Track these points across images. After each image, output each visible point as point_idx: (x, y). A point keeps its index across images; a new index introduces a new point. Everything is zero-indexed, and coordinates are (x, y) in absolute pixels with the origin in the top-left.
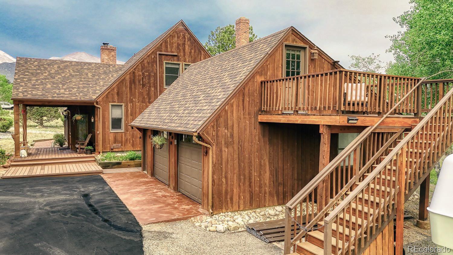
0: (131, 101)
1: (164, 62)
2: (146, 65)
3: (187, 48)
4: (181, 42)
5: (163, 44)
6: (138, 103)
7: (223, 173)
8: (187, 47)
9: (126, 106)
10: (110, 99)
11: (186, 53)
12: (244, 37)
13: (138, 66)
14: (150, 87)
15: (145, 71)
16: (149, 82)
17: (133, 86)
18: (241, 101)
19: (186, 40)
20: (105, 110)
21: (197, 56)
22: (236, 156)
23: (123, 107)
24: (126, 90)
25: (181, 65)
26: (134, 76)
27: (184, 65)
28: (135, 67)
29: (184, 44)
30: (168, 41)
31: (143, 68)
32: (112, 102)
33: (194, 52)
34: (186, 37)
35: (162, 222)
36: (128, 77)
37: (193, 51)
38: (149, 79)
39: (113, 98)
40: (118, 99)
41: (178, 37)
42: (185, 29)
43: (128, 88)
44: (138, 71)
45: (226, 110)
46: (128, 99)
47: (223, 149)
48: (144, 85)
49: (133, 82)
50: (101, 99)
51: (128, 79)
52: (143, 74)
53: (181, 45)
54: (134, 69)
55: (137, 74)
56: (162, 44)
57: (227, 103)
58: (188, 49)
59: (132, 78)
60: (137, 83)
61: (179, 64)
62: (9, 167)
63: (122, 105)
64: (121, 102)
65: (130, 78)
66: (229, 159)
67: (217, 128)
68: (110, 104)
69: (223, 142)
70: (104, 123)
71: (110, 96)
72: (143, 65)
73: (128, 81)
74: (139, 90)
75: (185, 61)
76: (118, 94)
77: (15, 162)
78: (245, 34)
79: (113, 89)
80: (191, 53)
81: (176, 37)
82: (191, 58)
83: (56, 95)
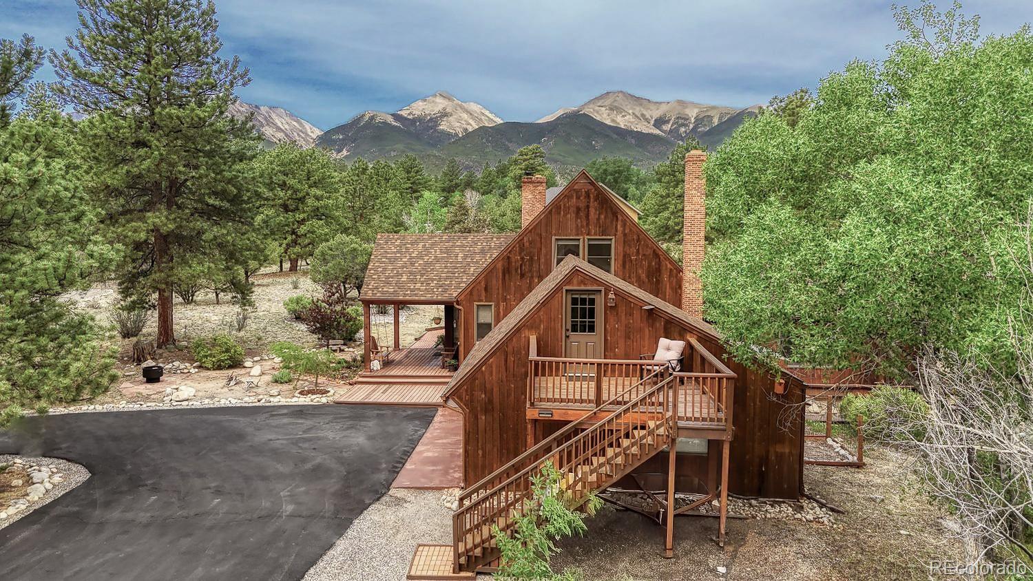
0: (505, 300)
1: (554, 238)
2: (527, 244)
3: (592, 214)
4: (582, 205)
5: (553, 210)
6: (514, 301)
7: (479, 444)
8: (592, 211)
9: (497, 306)
10: (475, 297)
11: (591, 220)
12: (694, 186)
13: (514, 247)
14: (532, 277)
15: (525, 255)
16: (530, 271)
17: (507, 276)
18: (503, 360)
19: (592, 200)
20: (469, 313)
21: (609, 224)
22: (497, 425)
23: (493, 307)
24: (496, 283)
25: (581, 240)
26: (509, 263)
27: (586, 240)
28: (510, 249)
29: (588, 207)
30: (560, 206)
31: (522, 249)
32: (478, 302)
33: (605, 217)
34: (592, 196)
35: (412, 488)
36: (500, 265)
37: (602, 217)
38: (531, 265)
39: (480, 296)
40: (486, 297)
41: (578, 198)
42: (589, 183)
43: (501, 280)
44: (515, 255)
45: (482, 371)
46: (500, 296)
47: (479, 417)
48: (522, 275)
49: (507, 271)
50: (463, 296)
51: (500, 267)
52: (522, 259)
53: (583, 210)
54: (509, 252)
55: (513, 260)
56: (551, 210)
57: (484, 363)
58: (595, 214)
59: (506, 264)
60: (514, 272)
61: (579, 240)
62: (355, 384)
63: (491, 305)
64: (490, 302)
65: (503, 265)
66: (488, 429)
67: (471, 392)
68: (475, 303)
69: (479, 409)
70: (466, 329)
71: (475, 293)
72: (522, 245)
73: (500, 271)
74: (516, 283)
75: (588, 234)
76: (486, 289)
77: (363, 377)
78: (696, 181)
79: (479, 283)
80: (598, 219)
81: (575, 197)
82: (600, 227)
83: (409, 292)
